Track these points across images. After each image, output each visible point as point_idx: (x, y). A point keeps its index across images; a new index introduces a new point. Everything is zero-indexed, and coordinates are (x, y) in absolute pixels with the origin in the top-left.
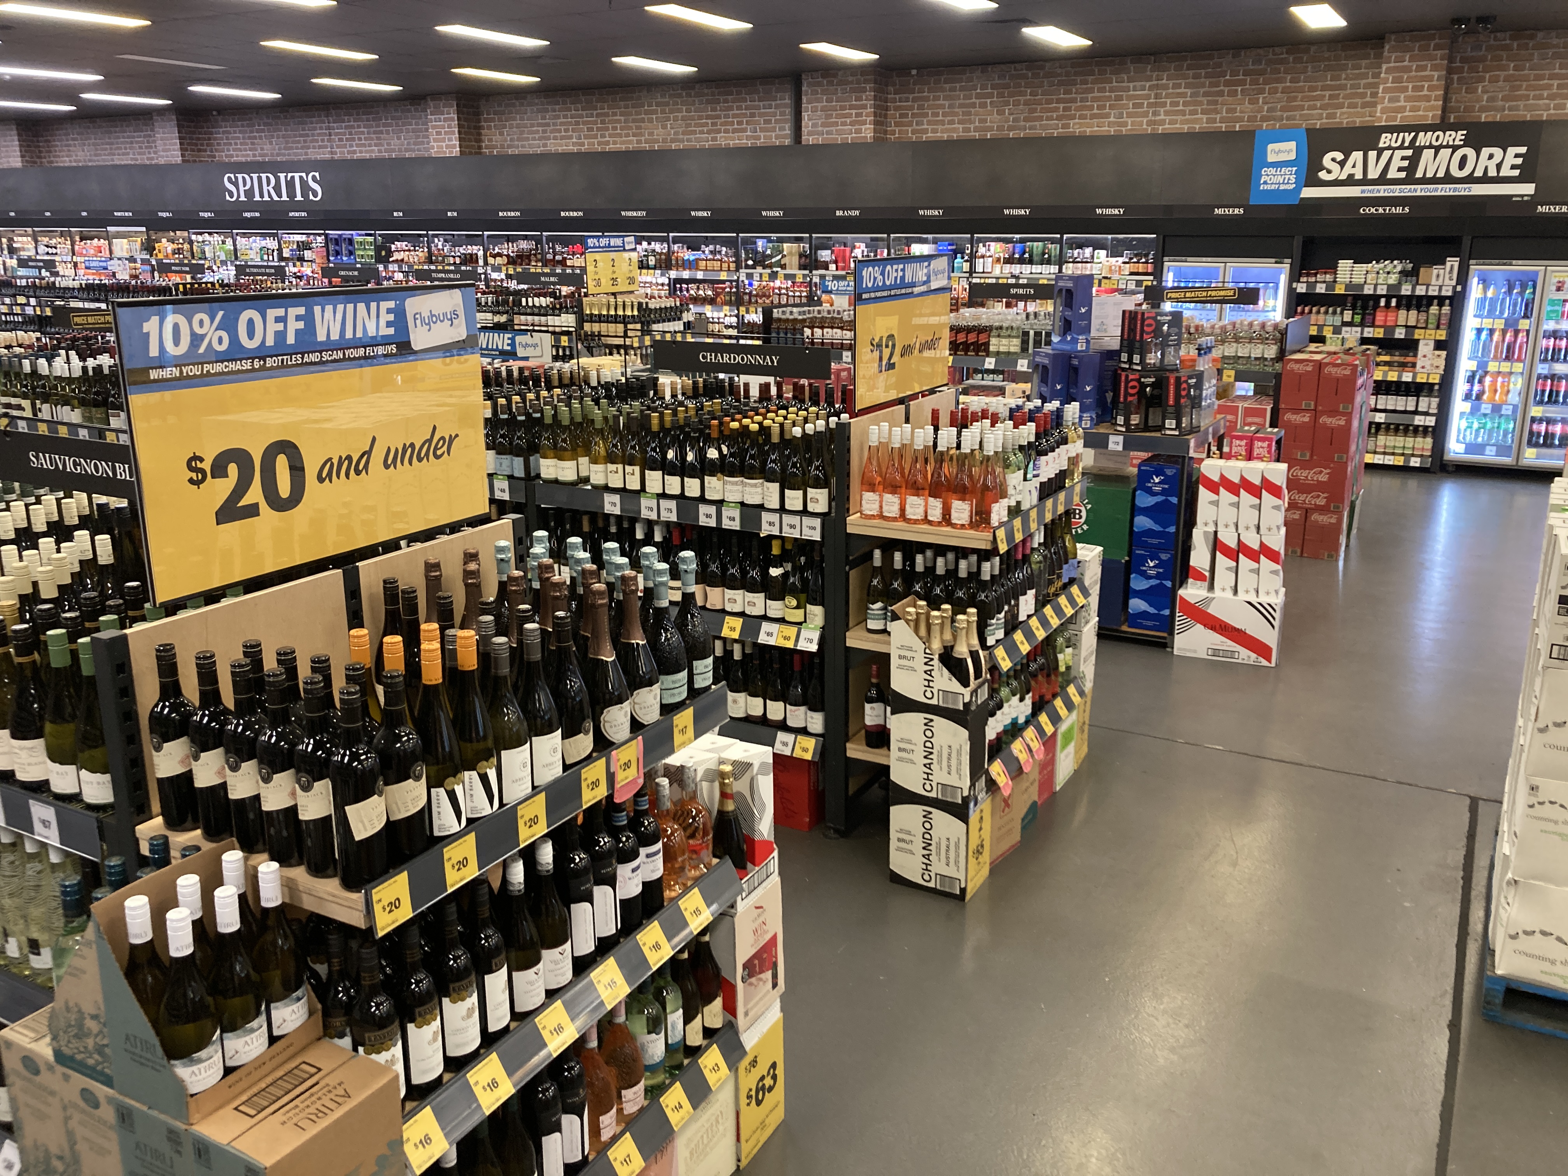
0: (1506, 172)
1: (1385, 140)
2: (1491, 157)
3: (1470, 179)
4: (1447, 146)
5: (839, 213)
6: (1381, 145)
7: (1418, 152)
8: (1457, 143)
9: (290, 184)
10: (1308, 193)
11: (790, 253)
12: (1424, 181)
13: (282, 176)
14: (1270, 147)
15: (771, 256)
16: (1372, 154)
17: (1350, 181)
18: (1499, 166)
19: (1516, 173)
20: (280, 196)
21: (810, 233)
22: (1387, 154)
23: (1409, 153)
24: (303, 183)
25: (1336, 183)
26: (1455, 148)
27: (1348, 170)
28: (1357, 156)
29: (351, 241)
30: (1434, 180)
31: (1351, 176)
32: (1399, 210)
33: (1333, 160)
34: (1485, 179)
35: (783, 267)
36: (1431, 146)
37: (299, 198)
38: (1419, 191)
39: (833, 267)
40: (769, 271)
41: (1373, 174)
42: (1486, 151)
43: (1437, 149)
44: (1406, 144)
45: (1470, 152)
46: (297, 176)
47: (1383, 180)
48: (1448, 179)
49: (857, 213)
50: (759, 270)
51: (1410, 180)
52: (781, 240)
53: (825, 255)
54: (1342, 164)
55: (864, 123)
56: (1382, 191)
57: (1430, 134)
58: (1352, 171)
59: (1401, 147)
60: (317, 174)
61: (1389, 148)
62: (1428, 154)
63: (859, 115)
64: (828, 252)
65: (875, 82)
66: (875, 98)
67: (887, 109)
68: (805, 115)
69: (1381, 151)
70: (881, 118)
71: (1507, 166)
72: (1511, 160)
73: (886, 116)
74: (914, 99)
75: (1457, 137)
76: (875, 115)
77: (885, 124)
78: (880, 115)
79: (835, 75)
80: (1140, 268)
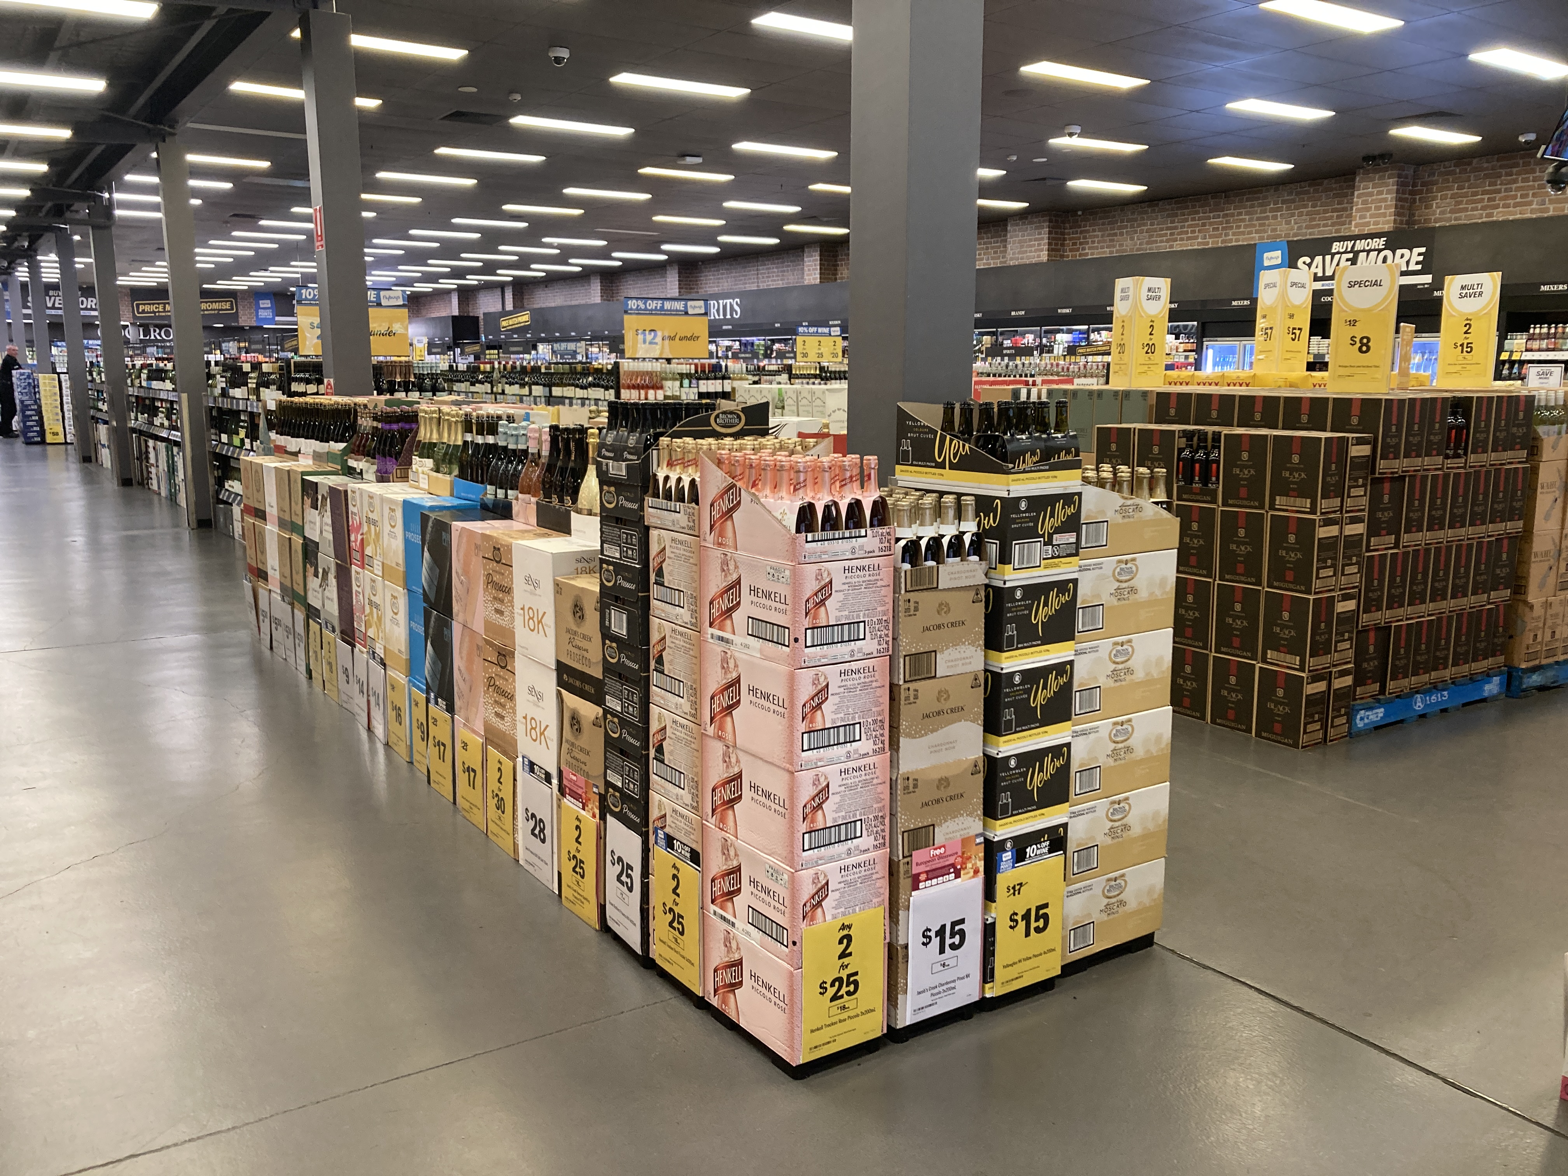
0: (1413, 267)
1: (1336, 247)
2: (1402, 256)
4: (1375, 250)
5: (1013, 313)
6: (1333, 251)
7: (1357, 253)
8: (1381, 247)
9: (725, 307)
11: (987, 343)
13: (721, 302)
14: (1266, 255)
16: (1328, 257)
17: (1315, 278)
18: (1408, 263)
19: (1419, 267)
20: (719, 315)
21: (997, 328)
22: (1337, 257)
23: (1351, 256)
24: (731, 306)
26: (1380, 251)
27: (1314, 270)
28: (1319, 259)
29: (752, 344)
31: (1316, 274)
33: (1304, 263)
36: (1364, 250)
37: (728, 316)
41: (1329, 272)
42: (1399, 252)
43: (1368, 252)
44: (1349, 249)
45: (1388, 253)
46: (728, 301)
49: (1023, 313)
54: (1309, 265)
55: (1042, 250)
57: (1363, 241)
58: (1316, 270)
59: (1346, 252)
60: (738, 300)
61: (1338, 253)
62: (1362, 255)
63: (1039, 245)
64: (1009, 341)
65: (1050, 221)
66: (1050, 233)
67: (1065, 240)
68: (1009, 246)
69: (1333, 255)
70: (1056, 246)
71: (1413, 262)
72: (1416, 258)
73: (1063, 245)
74: (1081, 232)
75: (1380, 242)
76: (1050, 244)
77: (1059, 250)
78: (1056, 244)
79: (1026, 218)
80: (1189, 347)
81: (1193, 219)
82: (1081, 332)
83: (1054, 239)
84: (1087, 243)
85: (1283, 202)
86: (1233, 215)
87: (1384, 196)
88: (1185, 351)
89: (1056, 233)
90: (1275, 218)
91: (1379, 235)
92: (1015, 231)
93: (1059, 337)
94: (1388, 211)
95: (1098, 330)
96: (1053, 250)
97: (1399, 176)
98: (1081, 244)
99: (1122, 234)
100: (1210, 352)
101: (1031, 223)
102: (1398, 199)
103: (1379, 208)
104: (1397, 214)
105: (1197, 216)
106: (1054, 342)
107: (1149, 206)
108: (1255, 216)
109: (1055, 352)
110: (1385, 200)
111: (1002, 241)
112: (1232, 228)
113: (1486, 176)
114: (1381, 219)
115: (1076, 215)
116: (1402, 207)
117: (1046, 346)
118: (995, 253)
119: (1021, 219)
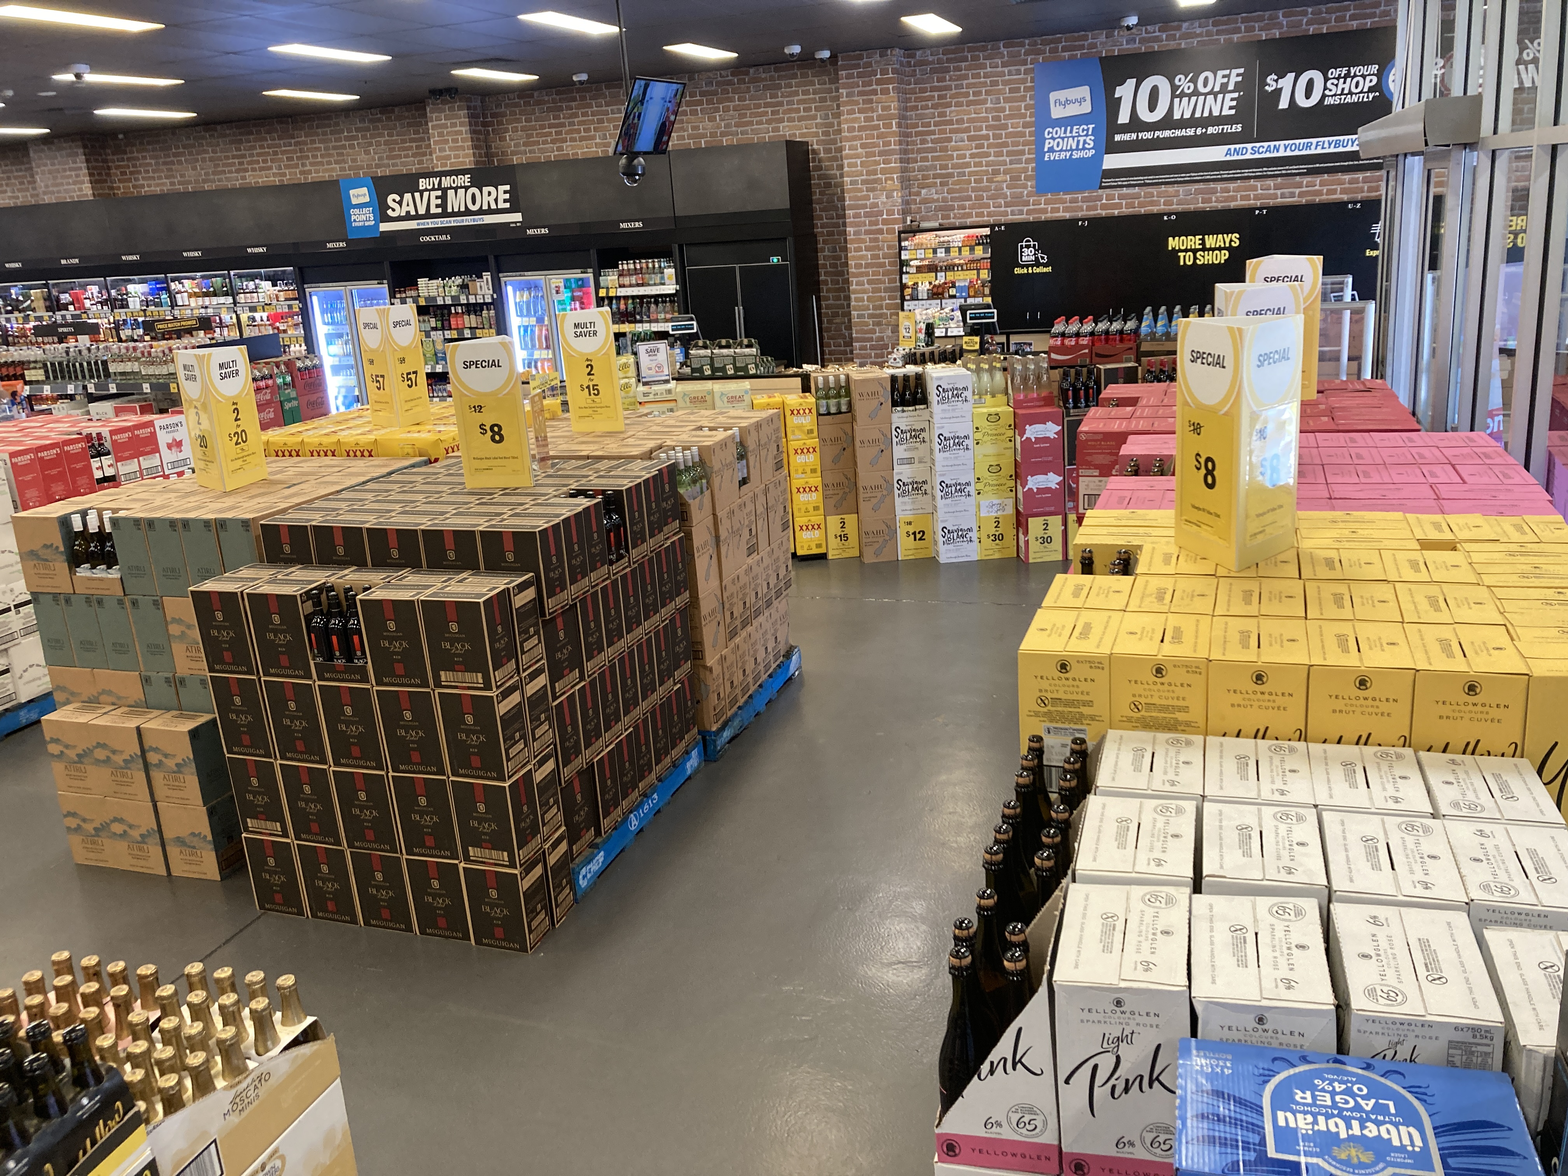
0: (502, 205)
1: (423, 183)
2: (489, 194)
3: (481, 212)
4: (461, 187)
5: (63, 262)
6: (421, 188)
7: (445, 191)
8: (467, 184)
10: (384, 227)
11: (36, 298)
12: (454, 214)
14: (352, 192)
15: (23, 302)
16: (417, 195)
17: (408, 217)
18: (496, 200)
19: (507, 205)
21: (47, 280)
22: (426, 194)
23: (439, 193)
25: (399, 219)
26: (466, 188)
27: (405, 209)
28: (408, 196)
30: (459, 214)
31: (408, 212)
32: (444, 238)
33: (394, 200)
34: (490, 212)
35: (34, 310)
36: (451, 188)
38: (453, 222)
39: (71, 308)
40: (22, 315)
41: (422, 211)
42: (486, 190)
43: (456, 189)
44: (436, 187)
45: (476, 191)
47: (428, 215)
48: (468, 212)
49: (77, 261)
50: (16, 314)
51: (445, 214)
52: (31, 288)
53: (65, 298)
54: (400, 203)
55: (83, 182)
56: (430, 224)
57: (448, 178)
58: (408, 209)
59: (433, 189)
61: (426, 190)
62: (451, 193)
63: (77, 176)
64: (67, 295)
65: (85, 147)
66: (87, 161)
67: (109, 168)
68: (38, 178)
69: (421, 193)
70: (99, 177)
71: (500, 201)
72: (502, 197)
73: (108, 175)
74: (129, 159)
75: (465, 180)
76: (91, 175)
77: (105, 181)
78: (100, 174)
79: (52, 143)
80: (291, 295)
81: (262, 147)
82: (157, 281)
83: (94, 168)
84: (139, 172)
85: (357, 130)
86: (305, 143)
87: (458, 128)
88: (286, 300)
89: (96, 160)
90: (352, 147)
91: (463, 172)
92: (40, 158)
93: (131, 288)
94: (466, 144)
95: (179, 280)
96: (97, 182)
97: (469, 108)
98: (131, 173)
99: (180, 163)
100: (315, 299)
101: (60, 149)
102: (473, 132)
103: (455, 141)
104: (475, 147)
105: (265, 143)
106: (127, 294)
107: (206, 131)
108: (331, 145)
109: (131, 305)
110: (460, 133)
111: (26, 170)
112: (307, 157)
113: (549, 110)
114: (461, 153)
115: (116, 138)
116: (478, 140)
117: (116, 299)
118: (22, 183)
119: (44, 144)
